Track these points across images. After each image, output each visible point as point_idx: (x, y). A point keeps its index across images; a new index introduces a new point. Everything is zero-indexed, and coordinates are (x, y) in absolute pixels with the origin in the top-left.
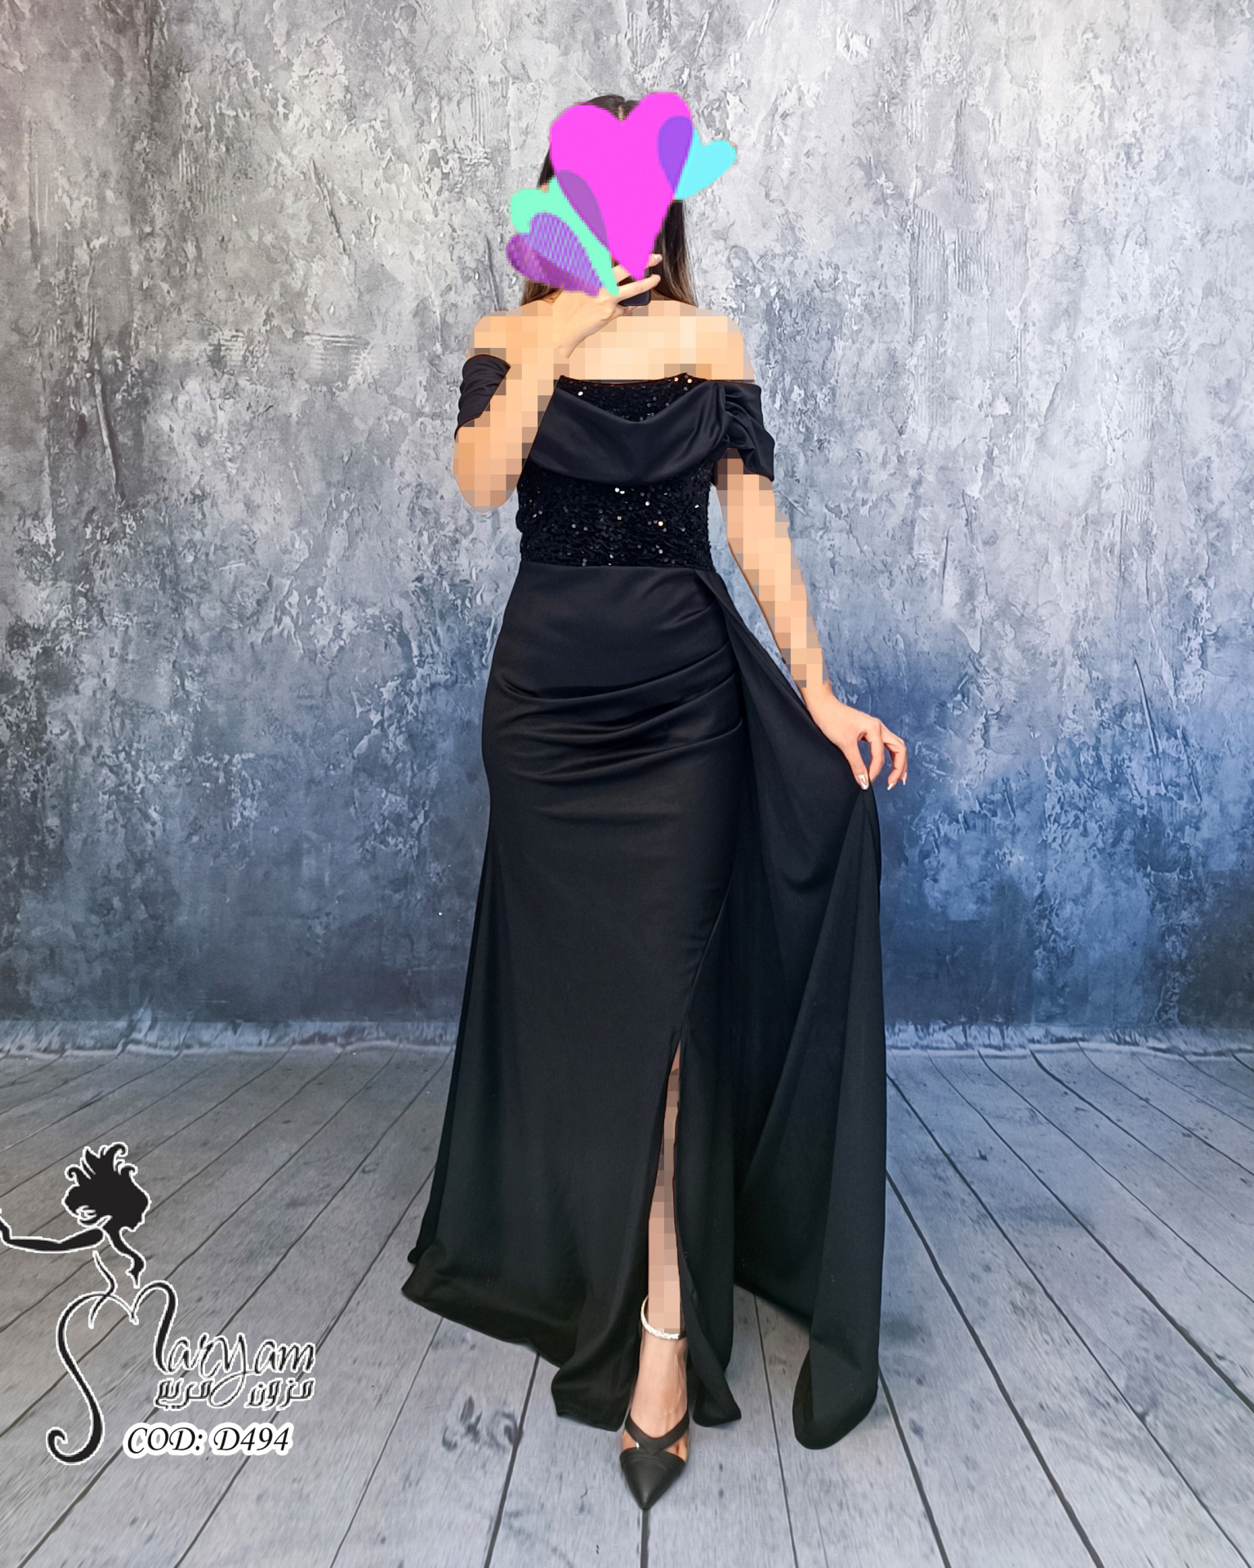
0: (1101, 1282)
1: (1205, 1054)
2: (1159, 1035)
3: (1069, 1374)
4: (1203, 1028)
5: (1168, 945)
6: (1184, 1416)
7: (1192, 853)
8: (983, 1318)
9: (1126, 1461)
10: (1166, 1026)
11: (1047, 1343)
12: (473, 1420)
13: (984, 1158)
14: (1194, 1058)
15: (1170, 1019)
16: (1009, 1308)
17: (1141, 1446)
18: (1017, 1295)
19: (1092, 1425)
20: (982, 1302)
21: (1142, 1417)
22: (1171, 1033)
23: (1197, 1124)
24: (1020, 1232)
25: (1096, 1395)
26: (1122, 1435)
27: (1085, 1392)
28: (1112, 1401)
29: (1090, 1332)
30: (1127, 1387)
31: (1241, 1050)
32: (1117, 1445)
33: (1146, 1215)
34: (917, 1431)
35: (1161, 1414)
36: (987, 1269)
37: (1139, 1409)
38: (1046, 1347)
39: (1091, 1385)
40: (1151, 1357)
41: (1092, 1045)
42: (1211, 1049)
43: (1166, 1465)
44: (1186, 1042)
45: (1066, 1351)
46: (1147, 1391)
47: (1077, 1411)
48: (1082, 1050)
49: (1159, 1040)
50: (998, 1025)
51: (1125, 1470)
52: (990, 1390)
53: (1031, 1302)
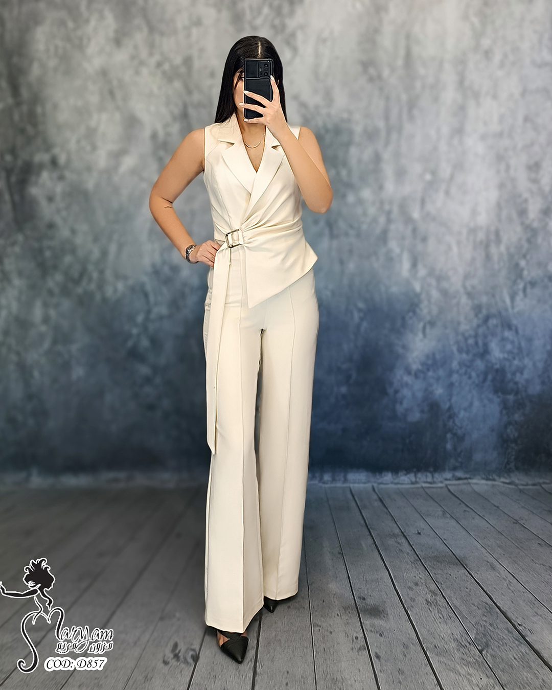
0: (468, 590)
1: (527, 485)
2: (506, 475)
3: (449, 632)
4: (526, 472)
5: (509, 431)
6: (500, 651)
7: (520, 386)
8: (412, 607)
9: (472, 671)
10: (509, 471)
11: (441, 618)
12: (177, 651)
13: (419, 533)
14: (521, 487)
15: (511, 468)
16: (425, 602)
17: (479, 665)
18: (429, 596)
19: (458, 655)
20: (413, 600)
21: (481, 652)
22: (512, 475)
23: (520, 518)
24: (433, 568)
25: (461, 641)
26: (471, 660)
27: (456, 640)
28: (468, 645)
29: (460, 613)
30: (476, 638)
31: (544, 483)
32: (468, 664)
33: (491, 560)
34: (378, 657)
35: (490, 650)
36: (417, 584)
37: (480, 648)
38: (440, 620)
39: (459, 637)
40: (488, 625)
41: (474, 481)
42: (530, 482)
43: (489, 673)
44: (518, 479)
45: (449, 622)
46: (484, 640)
47: (451, 649)
48: (469, 484)
49: (506, 478)
50: (431, 472)
51: (471, 675)
52: (412, 639)
53: (435, 599)
